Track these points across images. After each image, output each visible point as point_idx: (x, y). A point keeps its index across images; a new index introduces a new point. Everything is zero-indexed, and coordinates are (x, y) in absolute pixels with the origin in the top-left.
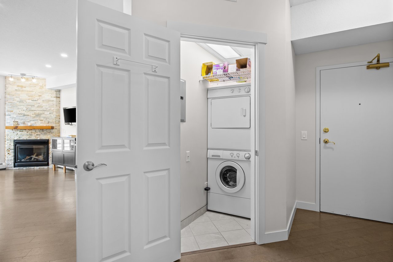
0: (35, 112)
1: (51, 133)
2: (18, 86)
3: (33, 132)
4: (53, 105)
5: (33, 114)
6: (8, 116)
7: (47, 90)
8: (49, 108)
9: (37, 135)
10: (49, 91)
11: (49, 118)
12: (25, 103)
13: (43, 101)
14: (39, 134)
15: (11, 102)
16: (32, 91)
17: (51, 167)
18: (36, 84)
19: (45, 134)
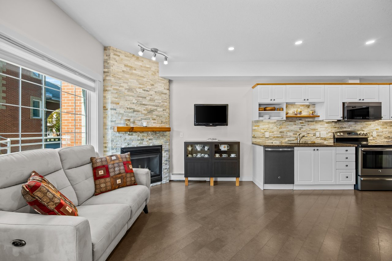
0: (147, 107)
1: (164, 137)
2: (126, 66)
3: (145, 136)
4: (166, 100)
5: (144, 110)
6: (113, 111)
7: (160, 78)
8: (162, 103)
9: (149, 139)
10: (163, 80)
11: (162, 117)
12: (135, 92)
13: (156, 92)
14: (151, 137)
15: (116, 89)
16: (143, 77)
17: (165, 182)
18: (148, 68)
19: (157, 138)
